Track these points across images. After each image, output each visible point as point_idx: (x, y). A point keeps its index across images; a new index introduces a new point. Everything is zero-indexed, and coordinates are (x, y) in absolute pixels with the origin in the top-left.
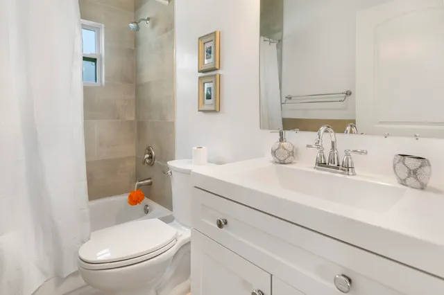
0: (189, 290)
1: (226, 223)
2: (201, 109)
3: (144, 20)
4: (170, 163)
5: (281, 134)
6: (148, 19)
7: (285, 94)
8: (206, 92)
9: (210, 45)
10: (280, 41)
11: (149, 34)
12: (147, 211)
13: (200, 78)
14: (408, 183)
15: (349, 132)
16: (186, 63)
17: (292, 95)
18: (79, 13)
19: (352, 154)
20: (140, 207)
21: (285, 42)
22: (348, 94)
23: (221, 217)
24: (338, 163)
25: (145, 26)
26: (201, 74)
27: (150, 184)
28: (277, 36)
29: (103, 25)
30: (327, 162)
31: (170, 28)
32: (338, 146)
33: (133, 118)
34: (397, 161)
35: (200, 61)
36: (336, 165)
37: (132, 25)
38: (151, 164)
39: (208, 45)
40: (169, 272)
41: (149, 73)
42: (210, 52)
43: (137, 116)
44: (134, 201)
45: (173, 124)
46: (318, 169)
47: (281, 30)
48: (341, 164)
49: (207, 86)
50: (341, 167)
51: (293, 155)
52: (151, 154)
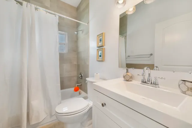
0: (91, 124)
1: (105, 105)
2: (98, 60)
3: (79, 31)
4: (87, 79)
5: (127, 70)
6: (81, 30)
7: (127, 55)
8: (99, 55)
9: (101, 38)
10: (126, 37)
11: (81, 35)
12: (80, 94)
13: (97, 49)
14: (186, 93)
15: (155, 69)
16: (93, 45)
17: (130, 55)
18: (58, 29)
19: (158, 79)
20: (78, 92)
21: (127, 37)
22: (151, 55)
23: (103, 103)
24: (151, 82)
25: (80, 32)
26: (98, 48)
27: (81, 85)
28: (125, 35)
29: (67, 33)
30: (146, 81)
31: (88, 33)
32: (151, 75)
33: (76, 63)
34: (181, 83)
35: (98, 43)
36: (150, 83)
37: (76, 33)
38: (82, 78)
39: (100, 38)
40: (86, 117)
41: (81, 48)
42: (101, 40)
43: (77, 63)
44: (76, 90)
45: (88, 65)
46: (142, 84)
47: (126, 32)
48: (153, 82)
49: (100, 52)
50: (152, 84)
51: (132, 78)
52: (81, 75)
